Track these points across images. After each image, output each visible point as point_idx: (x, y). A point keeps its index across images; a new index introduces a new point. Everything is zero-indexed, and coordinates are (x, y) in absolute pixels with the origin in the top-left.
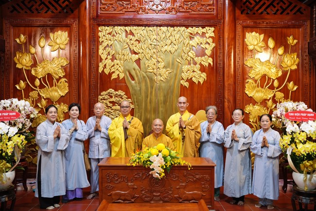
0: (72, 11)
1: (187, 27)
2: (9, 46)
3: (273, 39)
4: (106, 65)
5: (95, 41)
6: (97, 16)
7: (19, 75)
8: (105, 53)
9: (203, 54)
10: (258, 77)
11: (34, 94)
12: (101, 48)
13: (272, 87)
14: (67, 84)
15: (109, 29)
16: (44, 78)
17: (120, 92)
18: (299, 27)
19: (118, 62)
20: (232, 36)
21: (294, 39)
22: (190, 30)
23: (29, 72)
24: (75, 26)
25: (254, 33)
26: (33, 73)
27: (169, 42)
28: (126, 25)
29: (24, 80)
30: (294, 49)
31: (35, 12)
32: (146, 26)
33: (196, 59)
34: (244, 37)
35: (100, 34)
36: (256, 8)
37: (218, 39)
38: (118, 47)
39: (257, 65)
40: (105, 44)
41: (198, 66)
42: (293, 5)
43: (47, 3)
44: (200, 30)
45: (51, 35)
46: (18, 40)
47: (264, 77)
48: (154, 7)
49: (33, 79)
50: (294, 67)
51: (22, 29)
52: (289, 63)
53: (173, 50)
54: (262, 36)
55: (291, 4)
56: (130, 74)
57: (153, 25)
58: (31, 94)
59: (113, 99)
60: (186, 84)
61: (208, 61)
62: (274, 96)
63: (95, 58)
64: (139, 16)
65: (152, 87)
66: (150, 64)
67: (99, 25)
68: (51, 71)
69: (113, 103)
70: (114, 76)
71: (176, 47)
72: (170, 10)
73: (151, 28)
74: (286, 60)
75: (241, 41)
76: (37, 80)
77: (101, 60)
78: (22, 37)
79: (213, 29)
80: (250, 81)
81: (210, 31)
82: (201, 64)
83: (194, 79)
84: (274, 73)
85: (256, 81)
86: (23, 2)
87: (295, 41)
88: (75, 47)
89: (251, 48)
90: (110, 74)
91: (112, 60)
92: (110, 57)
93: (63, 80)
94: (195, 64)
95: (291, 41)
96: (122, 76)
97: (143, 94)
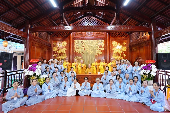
0: (68, 36)
1: (97, 40)
2: (52, 45)
3: (120, 43)
4: (76, 50)
5: (73, 44)
6: (74, 37)
7: (54, 53)
8: (76, 47)
9: (102, 47)
10: (116, 53)
11: (58, 58)
12: (75, 46)
13: (119, 56)
14: (66, 55)
15: (77, 41)
16: (60, 53)
17: (80, 57)
18: (126, 40)
19: (79, 49)
20: (109, 42)
21: (125, 43)
22: (98, 41)
23: (56, 52)
24: (68, 40)
25: (115, 42)
26: (58, 52)
27: (92, 44)
28: (81, 40)
29: (55, 54)
30: (125, 45)
31: (58, 37)
32: (86, 40)
33: (100, 48)
34: (112, 43)
35: (75, 42)
36: (115, 35)
37: (105, 43)
38: (79, 45)
39: (116, 50)
40: (76, 45)
41: (100, 50)
42: (125, 34)
43: (61, 34)
44: (101, 41)
45: (62, 42)
46: (54, 44)
47: (117, 53)
48: (89, 35)
49: (58, 54)
50: (125, 50)
51: (55, 41)
52: (124, 49)
53: (93, 46)
54: (117, 42)
55: (124, 34)
56: (83, 52)
57: (88, 40)
58: (57, 57)
59: (78, 59)
60: (97, 55)
61: (103, 49)
62: (120, 58)
63: (73, 48)
64: (85, 37)
65: (88, 56)
66: (87, 50)
67: (74, 40)
68: (62, 52)
69: (78, 60)
70: (78, 53)
71: (94, 45)
72: (93, 36)
73: (88, 41)
74: (123, 48)
75: (111, 44)
76: (59, 54)
77: (75, 49)
78: (55, 43)
79: (104, 41)
80: (114, 54)
81: (103, 41)
82: (101, 50)
83: (99, 54)
84: (120, 52)
85: (115, 54)
86: (55, 34)
87: (125, 44)
88: (68, 45)
89: (114, 45)
90: (77, 52)
91: (78, 49)
92: (77, 48)
93: (65, 54)
94: (99, 50)
95: (124, 43)
96: (80, 53)
97: (86, 58)
